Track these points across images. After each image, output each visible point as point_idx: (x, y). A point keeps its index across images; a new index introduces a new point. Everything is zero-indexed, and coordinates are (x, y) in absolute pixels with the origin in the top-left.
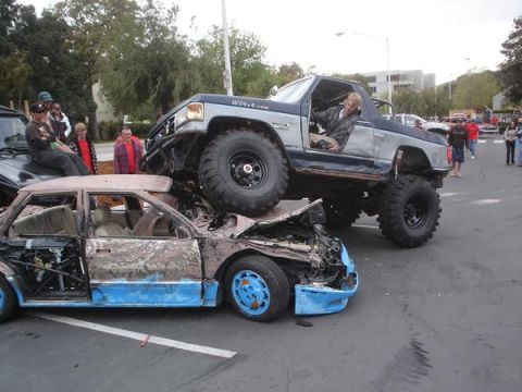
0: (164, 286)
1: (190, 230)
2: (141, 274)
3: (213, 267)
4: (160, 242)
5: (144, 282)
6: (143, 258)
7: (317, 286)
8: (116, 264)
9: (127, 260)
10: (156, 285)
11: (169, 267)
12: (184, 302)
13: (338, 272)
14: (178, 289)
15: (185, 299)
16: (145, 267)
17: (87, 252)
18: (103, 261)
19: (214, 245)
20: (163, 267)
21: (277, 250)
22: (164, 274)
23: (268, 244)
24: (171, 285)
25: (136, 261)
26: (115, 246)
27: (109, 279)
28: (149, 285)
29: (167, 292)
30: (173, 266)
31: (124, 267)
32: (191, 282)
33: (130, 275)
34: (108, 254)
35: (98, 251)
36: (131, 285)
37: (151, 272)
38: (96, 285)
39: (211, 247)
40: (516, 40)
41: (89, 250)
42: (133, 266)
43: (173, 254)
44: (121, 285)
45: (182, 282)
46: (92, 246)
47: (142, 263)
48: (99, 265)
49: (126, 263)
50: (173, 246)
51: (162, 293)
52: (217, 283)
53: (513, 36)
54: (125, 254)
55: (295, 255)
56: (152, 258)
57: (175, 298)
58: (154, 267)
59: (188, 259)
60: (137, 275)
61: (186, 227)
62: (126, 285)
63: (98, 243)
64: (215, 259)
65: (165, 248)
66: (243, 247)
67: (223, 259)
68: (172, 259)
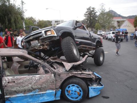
0: (40, 94)
1: (50, 70)
2: (29, 91)
3: (59, 84)
4: (37, 76)
5: (31, 94)
6: (31, 84)
7: (95, 86)
8: (18, 88)
9: (24, 85)
10: (36, 95)
11: (42, 86)
12: (48, 99)
13: (98, 80)
14: (46, 95)
15: (48, 98)
16: (32, 87)
17: (3, 84)
18: (12, 87)
19: (59, 75)
20: (40, 86)
21: (82, 75)
22: (40, 89)
23: (79, 73)
24: (43, 94)
25: (28, 85)
26: (17, 79)
27: (14, 94)
28: (33, 95)
29: (41, 96)
30: (44, 85)
31: (22, 89)
32: (51, 91)
33: (25, 92)
34: (14, 84)
35: (8, 82)
36: (25, 96)
37: (34, 89)
38: (8, 98)
39: (58, 76)
40: (87, 13)
41: (4, 82)
42: (26, 88)
43: (44, 81)
44: (20, 96)
45: (47, 92)
46: (6, 80)
47: (30, 86)
48: (10, 89)
49: (23, 87)
50: (43, 77)
51: (39, 97)
52: (60, 90)
53: (86, 12)
54: (22, 83)
55: (88, 76)
56: (34, 83)
57: (44, 98)
58: (36, 87)
59: (50, 82)
60: (28, 91)
61: (48, 69)
62: (23, 96)
63: (8, 79)
64: (60, 81)
65: (40, 78)
66: (71, 75)
67: (63, 80)
68: (43, 83)
